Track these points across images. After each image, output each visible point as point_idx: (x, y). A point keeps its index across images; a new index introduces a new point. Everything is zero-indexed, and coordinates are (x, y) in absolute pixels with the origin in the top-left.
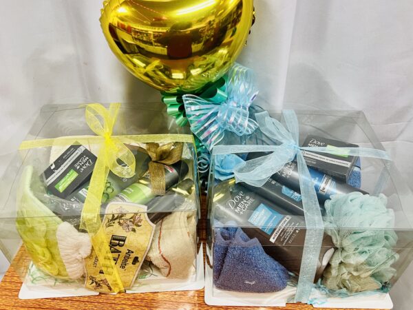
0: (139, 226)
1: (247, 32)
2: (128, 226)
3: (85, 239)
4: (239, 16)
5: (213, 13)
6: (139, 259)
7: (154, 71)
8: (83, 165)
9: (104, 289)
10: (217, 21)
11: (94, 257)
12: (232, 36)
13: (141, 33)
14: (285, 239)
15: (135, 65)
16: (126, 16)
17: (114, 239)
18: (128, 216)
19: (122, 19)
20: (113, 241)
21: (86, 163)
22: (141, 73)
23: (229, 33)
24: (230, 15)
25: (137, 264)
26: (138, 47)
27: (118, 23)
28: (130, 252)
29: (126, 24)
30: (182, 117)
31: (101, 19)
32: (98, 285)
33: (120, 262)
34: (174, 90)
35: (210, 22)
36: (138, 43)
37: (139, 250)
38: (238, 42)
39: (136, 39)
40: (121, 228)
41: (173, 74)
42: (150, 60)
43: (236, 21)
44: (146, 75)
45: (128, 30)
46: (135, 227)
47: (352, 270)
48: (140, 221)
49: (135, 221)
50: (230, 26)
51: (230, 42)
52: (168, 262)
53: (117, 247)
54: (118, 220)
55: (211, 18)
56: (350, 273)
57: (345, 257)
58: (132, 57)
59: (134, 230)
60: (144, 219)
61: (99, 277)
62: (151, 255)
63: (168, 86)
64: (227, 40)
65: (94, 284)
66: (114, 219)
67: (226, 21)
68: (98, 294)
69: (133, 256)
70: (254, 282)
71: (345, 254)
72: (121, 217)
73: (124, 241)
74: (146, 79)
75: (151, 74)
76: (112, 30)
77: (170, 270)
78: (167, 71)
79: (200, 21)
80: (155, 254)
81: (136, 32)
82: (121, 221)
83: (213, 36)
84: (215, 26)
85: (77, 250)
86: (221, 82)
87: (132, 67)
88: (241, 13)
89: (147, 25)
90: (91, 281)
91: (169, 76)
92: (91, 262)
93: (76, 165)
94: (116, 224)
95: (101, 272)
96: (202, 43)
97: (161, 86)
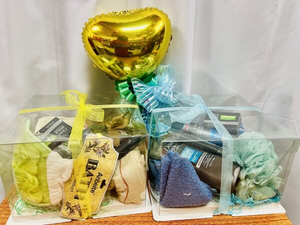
0: (108, 153)
1: (168, 44)
2: (100, 153)
3: (68, 162)
4: (162, 38)
5: (145, 33)
6: (106, 182)
7: (114, 64)
8: (60, 131)
9: (76, 215)
10: (149, 38)
11: (73, 181)
12: (157, 49)
13: (107, 41)
14: (206, 164)
15: (103, 62)
16: (98, 32)
17: (90, 163)
18: (100, 145)
19: (96, 34)
20: (89, 164)
21: (63, 130)
22: (106, 67)
23: (156, 47)
24: (156, 36)
25: (104, 187)
26: (106, 50)
27: (94, 36)
28: (100, 175)
29: (98, 36)
30: (131, 93)
31: (82, 34)
32: (72, 211)
33: (91, 186)
34: (125, 78)
35: (144, 38)
36: (106, 48)
37: (107, 173)
38: (161, 54)
39: (104, 45)
40: (95, 153)
41: (125, 67)
42: (112, 57)
43: (160, 41)
44: (109, 68)
45: (100, 40)
46: (105, 154)
47: (254, 180)
48: (108, 150)
49: (105, 150)
50: (156, 43)
51: (156, 53)
52: (127, 185)
53: (91, 171)
54: (93, 148)
55: (145, 36)
56: (253, 183)
57: (248, 171)
58: (102, 57)
59: (104, 156)
60: (111, 148)
61: (74, 202)
62: (114, 178)
63: (121, 75)
64: (154, 51)
65: (69, 210)
66: (90, 146)
67: (154, 39)
68: (70, 220)
69: (102, 178)
70: (190, 194)
71: (247, 169)
72: (96, 145)
73: (96, 164)
74: (109, 71)
75: (112, 67)
76: (90, 41)
77: (128, 193)
78: (121, 65)
79: (138, 36)
80: (117, 177)
81: (104, 41)
82: (96, 149)
83: (147, 46)
84: (147, 40)
85: (61, 175)
86: (153, 75)
87: (101, 63)
88: (163, 37)
89: (109, 36)
90: (67, 207)
91: (122, 68)
92: (69, 186)
93: (55, 132)
94: (92, 151)
95: (76, 198)
96: (141, 50)
97: (117, 75)
